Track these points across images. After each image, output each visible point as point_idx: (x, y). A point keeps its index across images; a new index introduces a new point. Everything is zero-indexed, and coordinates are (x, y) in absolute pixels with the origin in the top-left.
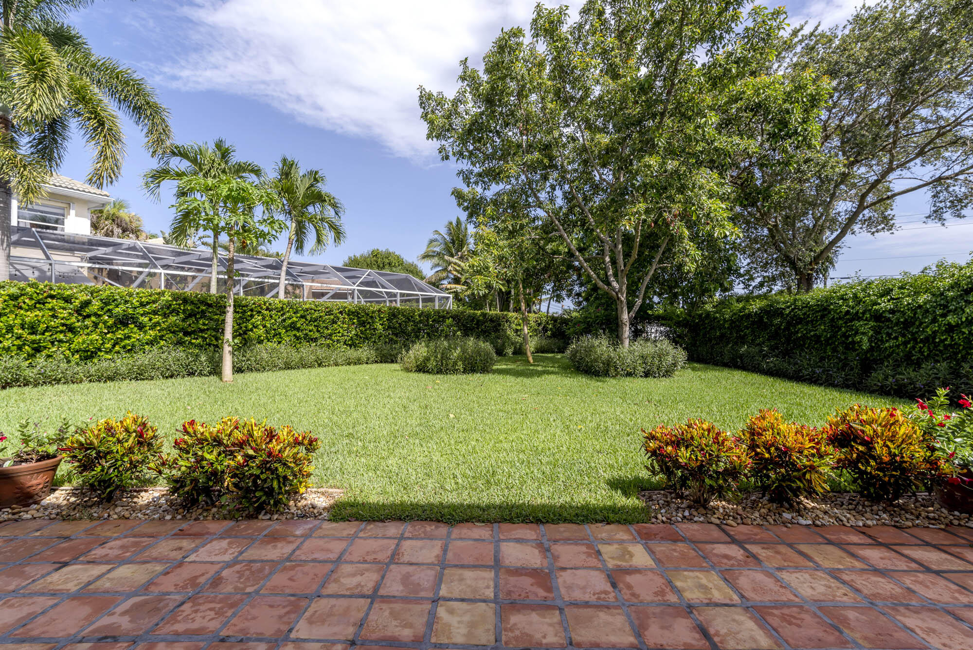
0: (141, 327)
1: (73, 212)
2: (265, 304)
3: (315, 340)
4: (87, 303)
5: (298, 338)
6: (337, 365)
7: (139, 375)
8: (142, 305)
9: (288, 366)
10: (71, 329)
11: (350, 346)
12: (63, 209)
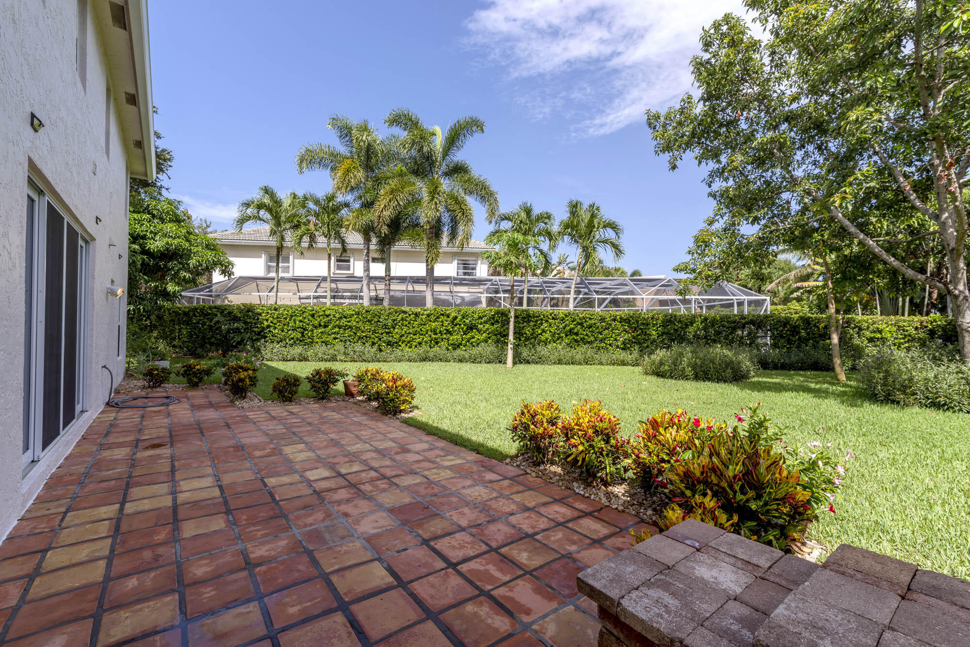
0: (479, 331)
1: (479, 262)
2: (551, 315)
3: (590, 343)
4: (456, 318)
5: (576, 341)
6: (601, 363)
7: (474, 361)
8: (480, 318)
9: (560, 362)
10: (448, 332)
11: (623, 349)
12: (475, 261)
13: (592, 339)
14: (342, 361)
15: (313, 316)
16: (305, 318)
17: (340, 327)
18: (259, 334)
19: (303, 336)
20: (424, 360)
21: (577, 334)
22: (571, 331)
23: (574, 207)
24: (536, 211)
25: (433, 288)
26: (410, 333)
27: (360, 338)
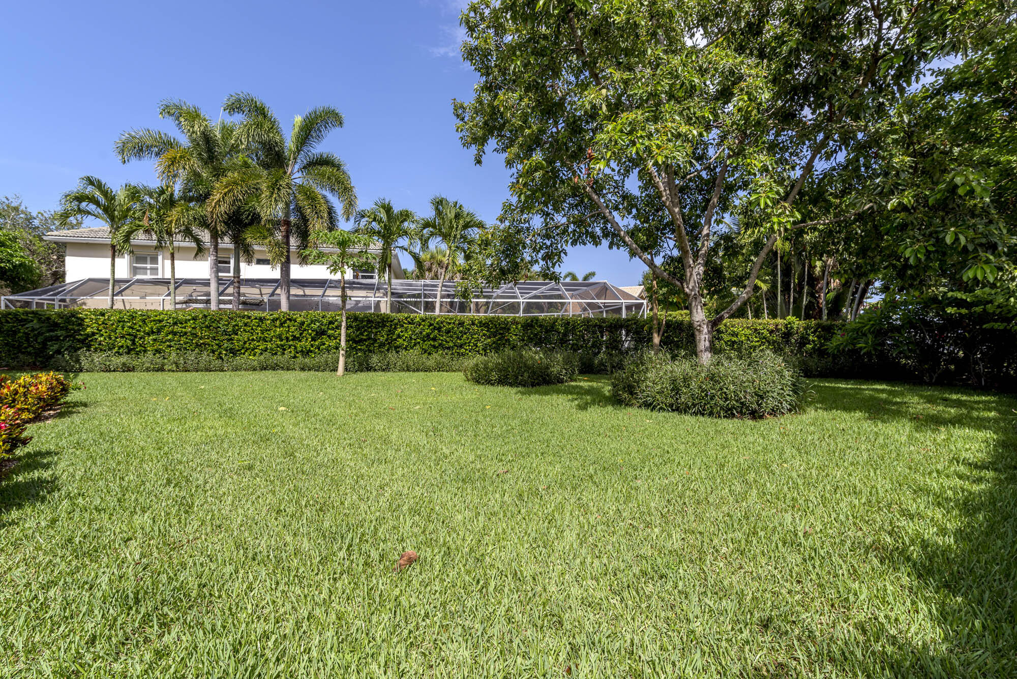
13: (451, 344)
14: (169, 371)
15: (144, 321)
16: (135, 324)
17: (175, 334)
18: (82, 342)
19: (134, 343)
20: (264, 368)
21: (434, 339)
22: (428, 335)
23: (439, 204)
24: (396, 209)
25: (289, 291)
26: (253, 340)
27: (197, 345)
